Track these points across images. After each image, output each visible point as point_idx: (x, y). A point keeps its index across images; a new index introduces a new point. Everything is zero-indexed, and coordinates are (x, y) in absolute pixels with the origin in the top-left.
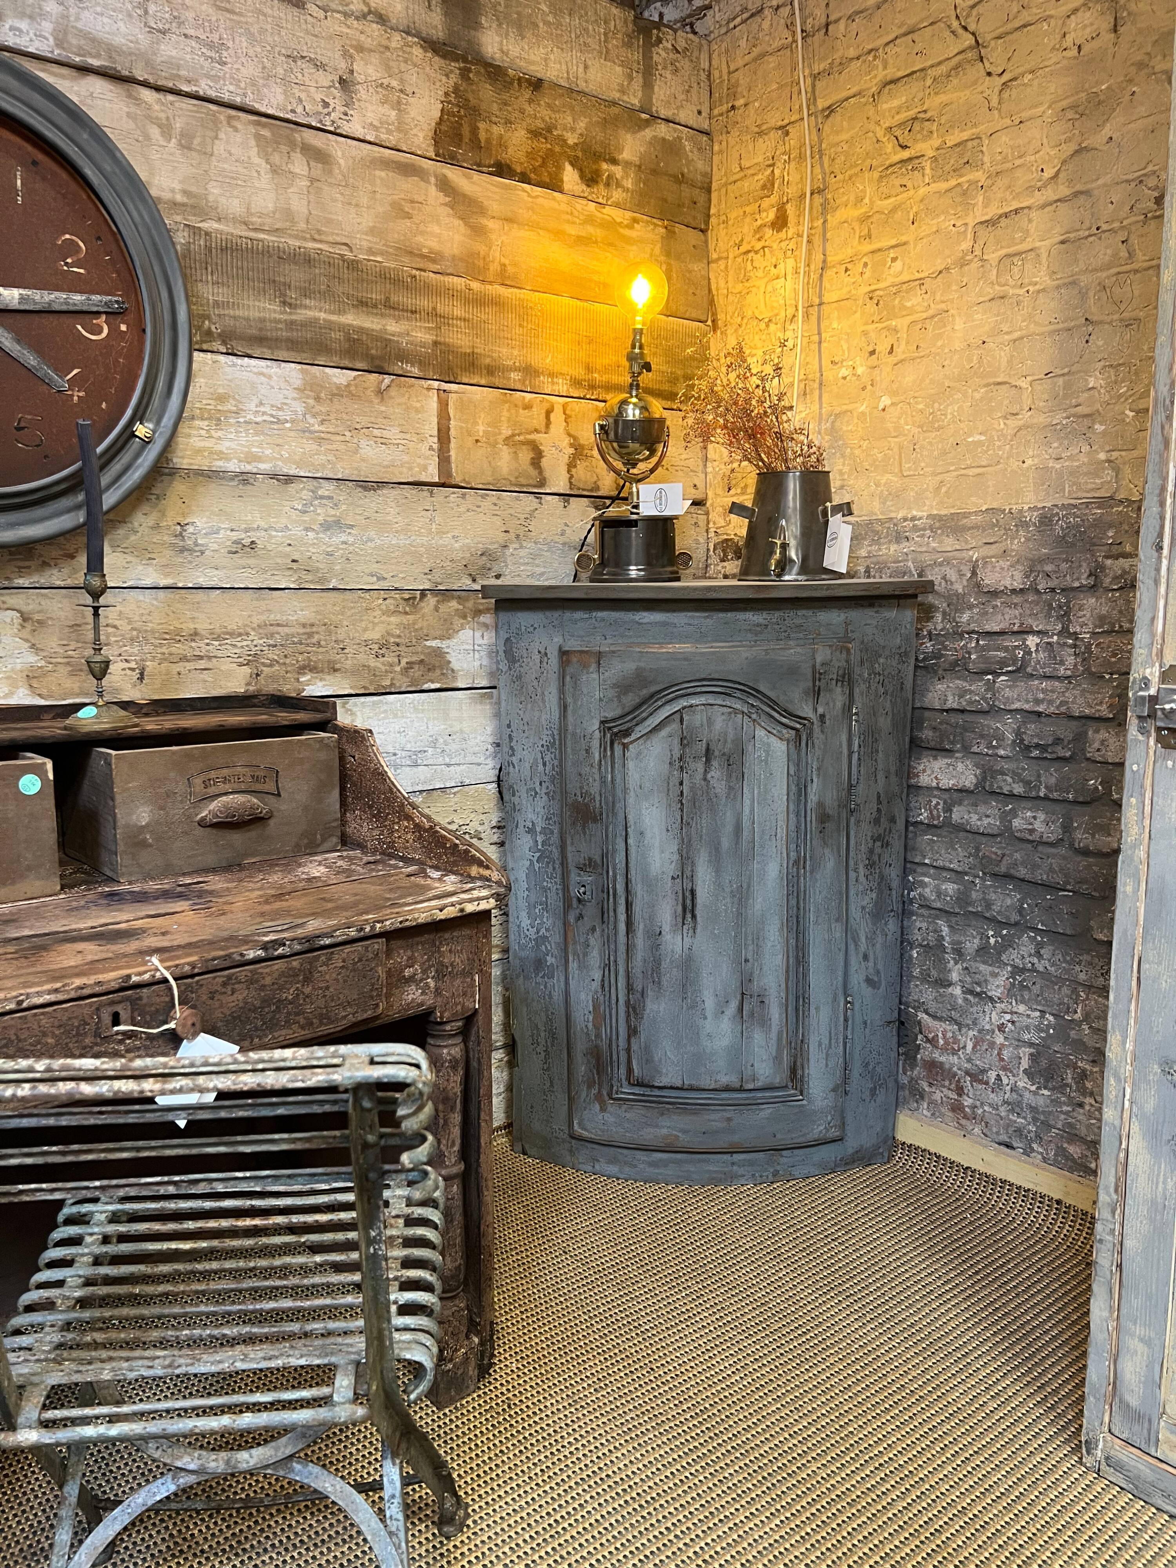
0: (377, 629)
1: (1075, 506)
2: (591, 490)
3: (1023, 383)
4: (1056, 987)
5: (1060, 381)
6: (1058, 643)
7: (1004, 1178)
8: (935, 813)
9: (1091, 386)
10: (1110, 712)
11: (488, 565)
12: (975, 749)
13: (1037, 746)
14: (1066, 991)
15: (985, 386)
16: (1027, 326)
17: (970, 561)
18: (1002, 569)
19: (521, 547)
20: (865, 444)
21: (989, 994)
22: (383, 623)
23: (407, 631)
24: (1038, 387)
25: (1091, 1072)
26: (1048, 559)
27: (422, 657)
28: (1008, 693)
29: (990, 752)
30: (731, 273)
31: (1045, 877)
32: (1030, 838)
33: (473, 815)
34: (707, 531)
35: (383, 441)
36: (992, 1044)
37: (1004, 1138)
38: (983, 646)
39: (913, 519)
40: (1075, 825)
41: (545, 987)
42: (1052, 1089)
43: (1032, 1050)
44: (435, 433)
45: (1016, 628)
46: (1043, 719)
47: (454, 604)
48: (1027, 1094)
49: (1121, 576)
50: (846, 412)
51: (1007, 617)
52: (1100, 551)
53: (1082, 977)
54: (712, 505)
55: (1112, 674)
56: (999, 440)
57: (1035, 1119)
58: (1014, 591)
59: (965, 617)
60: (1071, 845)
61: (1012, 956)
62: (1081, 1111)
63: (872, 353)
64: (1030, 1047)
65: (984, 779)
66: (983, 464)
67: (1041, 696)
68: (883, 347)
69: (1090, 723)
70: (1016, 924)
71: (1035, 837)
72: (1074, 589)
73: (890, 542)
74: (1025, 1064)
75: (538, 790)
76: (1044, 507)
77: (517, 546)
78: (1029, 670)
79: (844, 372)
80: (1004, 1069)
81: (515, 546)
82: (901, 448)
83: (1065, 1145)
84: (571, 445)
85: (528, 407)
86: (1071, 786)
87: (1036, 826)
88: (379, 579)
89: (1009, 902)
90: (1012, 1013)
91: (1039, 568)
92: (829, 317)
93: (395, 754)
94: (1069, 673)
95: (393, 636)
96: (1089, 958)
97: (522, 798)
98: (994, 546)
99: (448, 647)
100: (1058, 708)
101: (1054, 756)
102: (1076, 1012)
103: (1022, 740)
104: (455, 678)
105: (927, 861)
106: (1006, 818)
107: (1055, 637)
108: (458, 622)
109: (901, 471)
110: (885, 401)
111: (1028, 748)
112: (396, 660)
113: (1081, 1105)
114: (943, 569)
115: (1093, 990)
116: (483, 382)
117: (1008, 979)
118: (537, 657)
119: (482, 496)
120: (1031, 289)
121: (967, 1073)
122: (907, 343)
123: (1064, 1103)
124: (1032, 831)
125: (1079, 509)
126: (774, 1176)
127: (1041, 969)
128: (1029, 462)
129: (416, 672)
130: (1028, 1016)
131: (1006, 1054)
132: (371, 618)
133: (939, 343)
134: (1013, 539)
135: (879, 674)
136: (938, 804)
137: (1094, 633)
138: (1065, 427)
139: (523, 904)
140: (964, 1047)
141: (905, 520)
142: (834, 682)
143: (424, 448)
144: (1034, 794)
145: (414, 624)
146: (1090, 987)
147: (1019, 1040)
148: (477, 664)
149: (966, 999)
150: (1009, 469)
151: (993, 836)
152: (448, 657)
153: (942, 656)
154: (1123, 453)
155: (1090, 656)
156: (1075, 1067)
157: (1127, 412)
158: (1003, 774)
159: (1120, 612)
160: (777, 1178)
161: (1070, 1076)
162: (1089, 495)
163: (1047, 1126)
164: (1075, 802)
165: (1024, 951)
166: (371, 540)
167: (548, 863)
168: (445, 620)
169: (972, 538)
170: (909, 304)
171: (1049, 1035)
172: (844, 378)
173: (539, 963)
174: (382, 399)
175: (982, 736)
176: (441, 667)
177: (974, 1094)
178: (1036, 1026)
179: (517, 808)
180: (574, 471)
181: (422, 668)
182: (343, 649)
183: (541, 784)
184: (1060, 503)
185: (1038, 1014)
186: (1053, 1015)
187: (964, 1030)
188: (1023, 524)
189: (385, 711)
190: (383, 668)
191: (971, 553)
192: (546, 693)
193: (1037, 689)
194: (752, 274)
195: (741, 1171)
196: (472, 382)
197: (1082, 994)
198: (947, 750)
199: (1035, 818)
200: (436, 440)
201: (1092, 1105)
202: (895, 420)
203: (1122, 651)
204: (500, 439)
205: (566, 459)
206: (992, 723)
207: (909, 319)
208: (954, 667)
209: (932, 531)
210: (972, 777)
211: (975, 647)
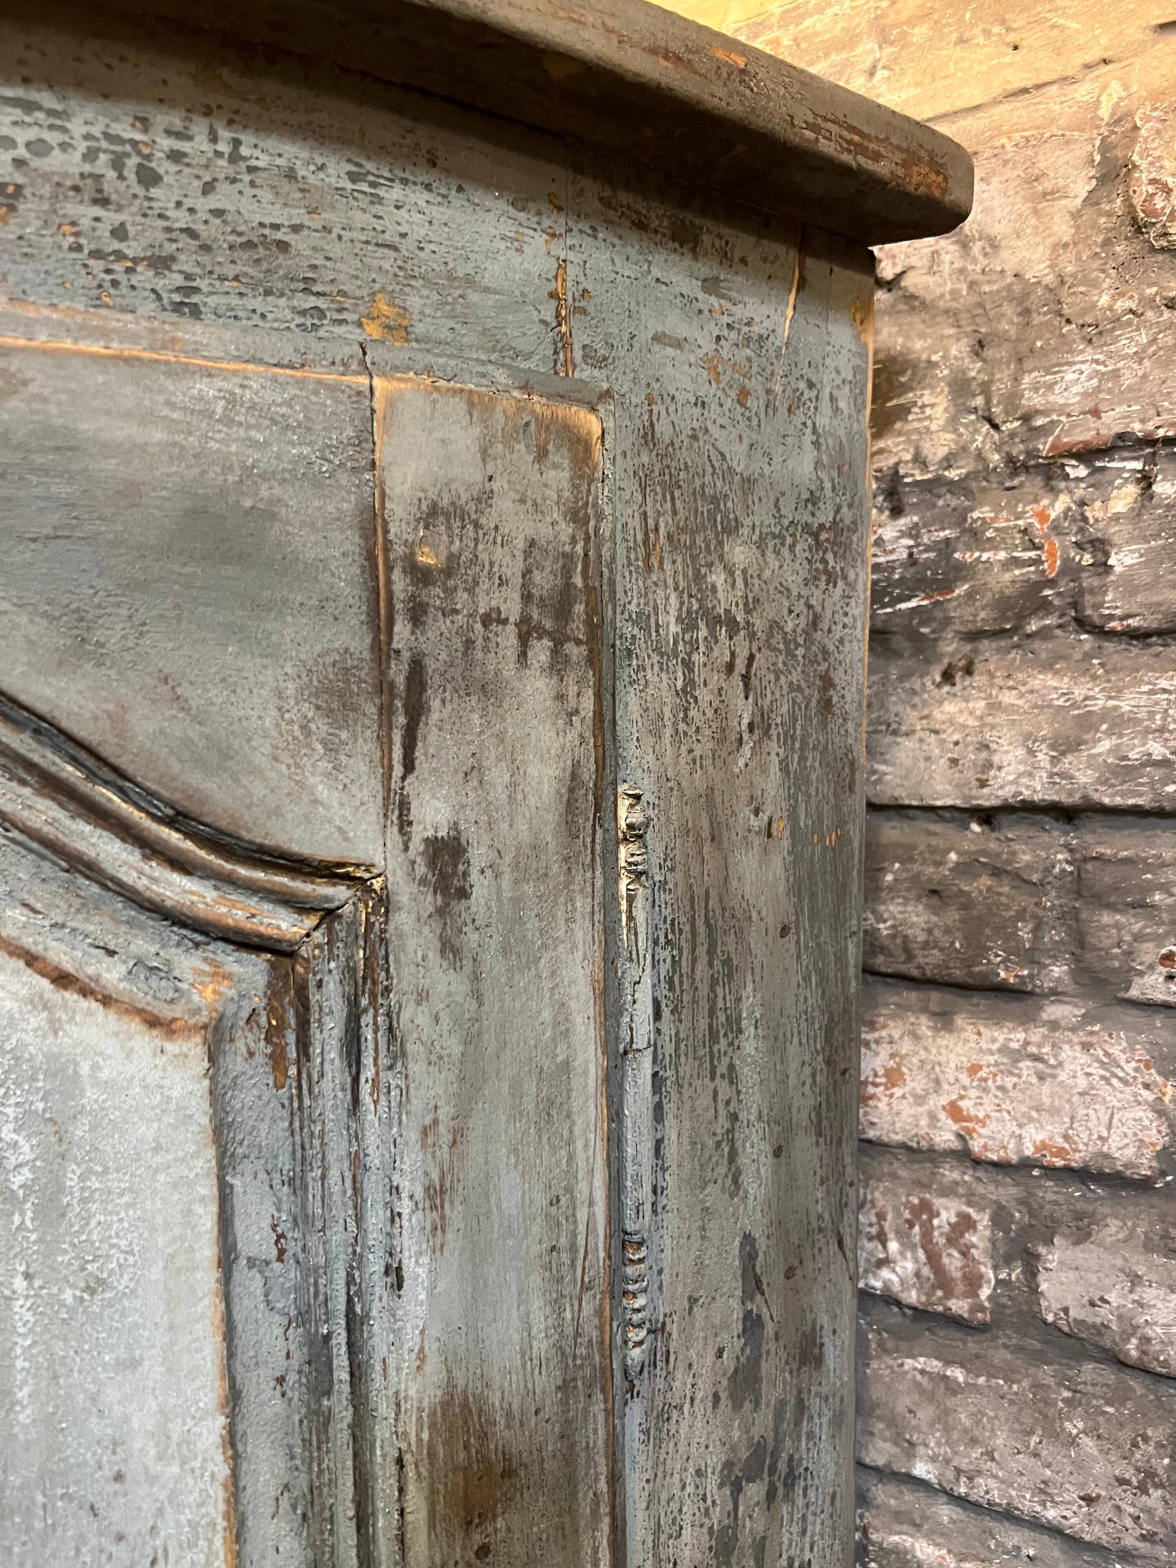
8: (953, 1262)
12: (1152, 984)
105: (921, 1469)
135: (733, 627)
136: (965, 1223)
142: (509, 638)
153: (960, 572)
191: (1083, 92)
198: (1002, 990)
208: (1022, 618)
209: (884, 40)
210: (1146, 1115)
211: (1136, 514)
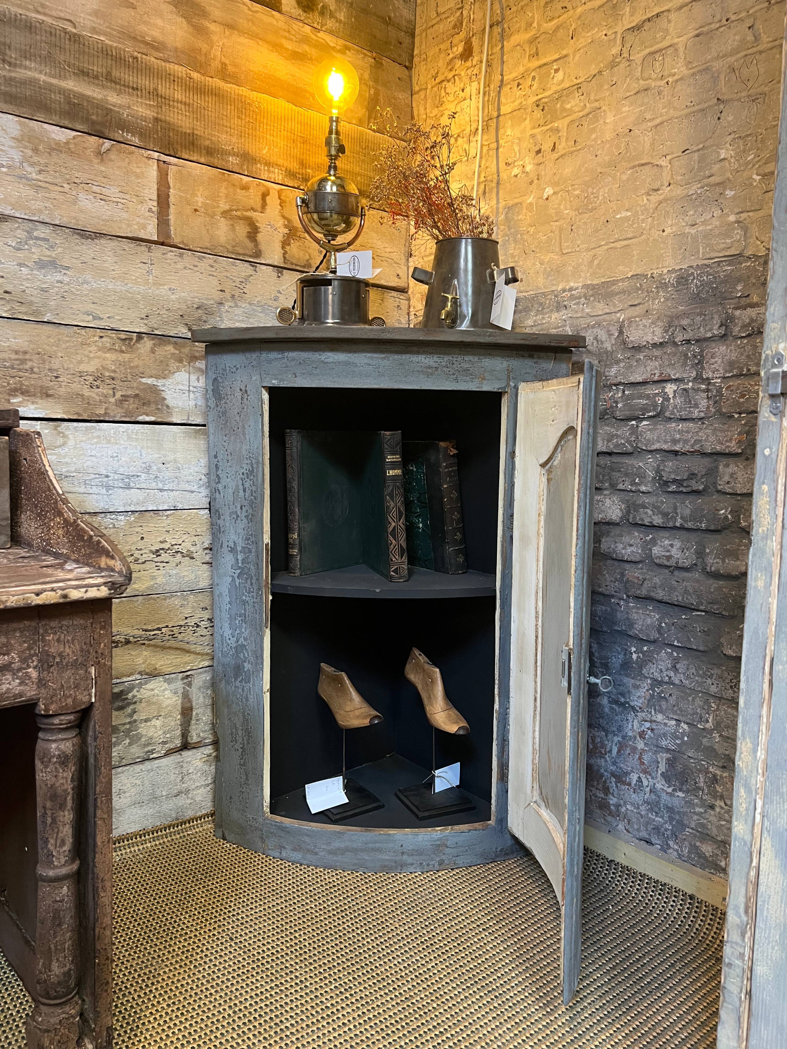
0: (92, 363)
1: (708, 266)
2: (304, 267)
3: (663, 162)
4: (690, 699)
5: (696, 155)
6: (693, 389)
7: (643, 872)
9: (722, 157)
10: (739, 447)
11: (204, 318)
12: (621, 486)
13: (675, 481)
14: (699, 702)
15: (630, 168)
16: (666, 112)
17: (618, 321)
18: (645, 326)
19: (236, 306)
20: (532, 230)
21: (632, 704)
22: (99, 358)
23: (122, 368)
24: (676, 163)
25: (721, 776)
26: (685, 315)
27: (137, 392)
28: (649, 435)
29: (633, 489)
30: (429, 101)
31: (680, 598)
32: (668, 564)
33: (186, 536)
34: (408, 314)
35: (102, 197)
36: (634, 749)
37: (644, 834)
38: (628, 396)
39: (571, 289)
40: (708, 551)
41: (243, 690)
42: (687, 791)
43: (669, 756)
44: (155, 197)
45: (656, 378)
46: (679, 457)
47: (170, 349)
48: (664, 796)
49: (749, 324)
50: (517, 204)
51: (649, 369)
52: (730, 304)
53: (713, 689)
54: (412, 293)
55: (740, 414)
56: (643, 214)
57: (671, 819)
58: (655, 345)
59: (614, 370)
60: (704, 569)
61: (652, 670)
62: (712, 813)
63: (539, 152)
64: (667, 752)
65: (628, 512)
66: (629, 236)
67: (678, 436)
68: (547, 147)
69: (720, 458)
70: (654, 642)
71: (672, 562)
72: (706, 339)
73: (552, 311)
74: (662, 767)
75: (239, 513)
76: (681, 269)
77: (232, 304)
78: (667, 414)
79: (516, 171)
80: (645, 772)
81: (230, 304)
82: (561, 229)
83: (698, 844)
84: (286, 226)
85: (245, 188)
86: (704, 516)
87: (672, 553)
88: (95, 318)
89: (649, 621)
90: (651, 721)
91: (676, 323)
92: (504, 127)
93: (107, 476)
94: (702, 415)
95: (108, 370)
96: (719, 672)
97: (226, 521)
98: (638, 308)
99: (164, 386)
100: (692, 446)
101: (689, 489)
102: (708, 721)
103: (661, 477)
104: (170, 414)
106: (647, 546)
107: (691, 384)
108: (173, 365)
109: (561, 250)
110: (549, 191)
111: (666, 483)
112: (111, 392)
113: (712, 807)
114: (595, 331)
115: (723, 701)
116: (202, 160)
117: (648, 690)
118: (238, 394)
119: (199, 258)
120: (670, 79)
121: (613, 774)
122: (567, 139)
123: (697, 805)
124: (669, 558)
125: (711, 268)
126: (440, 865)
127: (677, 682)
128: (668, 230)
129: (131, 405)
130: (665, 724)
131: (646, 758)
132: (86, 353)
133: (593, 136)
134: (654, 299)
137: (724, 378)
138: (699, 196)
139: (225, 616)
140: (610, 751)
141: (564, 291)
143: (143, 209)
144: (671, 524)
145: (130, 362)
146: (720, 698)
147: (657, 746)
148: (192, 403)
149: (612, 708)
150: (651, 239)
151: (635, 562)
152: (164, 395)
154: (751, 214)
155: (721, 399)
156: (707, 772)
157: (755, 177)
158: (645, 507)
159: (748, 356)
160: (441, 868)
161: (702, 780)
162: (721, 255)
163: (682, 825)
164: (708, 531)
165: (662, 666)
166: (88, 283)
167: (247, 579)
168: (161, 362)
169: (620, 301)
170: (568, 106)
171: (683, 742)
172: (516, 176)
173: (238, 669)
174: (102, 160)
175: (627, 475)
176: (156, 403)
177: (619, 794)
178: (672, 733)
179: (222, 530)
180: (288, 248)
181: (137, 401)
182: (57, 377)
183: (241, 508)
184: (695, 265)
185: (674, 722)
186: (687, 723)
187: (610, 736)
188: (663, 286)
189: (98, 437)
190: (98, 398)
191: (618, 315)
192: (246, 426)
193: (675, 431)
194: (445, 99)
195: (410, 860)
196: (191, 158)
197: (713, 705)
199: (672, 545)
200: (155, 204)
201: (722, 808)
202: (556, 206)
203: (749, 392)
204: (218, 211)
205: (280, 237)
206: (635, 463)
207: (568, 119)
208: (604, 416)
209: (586, 299)
210: (618, 510)
211: (622, 397)
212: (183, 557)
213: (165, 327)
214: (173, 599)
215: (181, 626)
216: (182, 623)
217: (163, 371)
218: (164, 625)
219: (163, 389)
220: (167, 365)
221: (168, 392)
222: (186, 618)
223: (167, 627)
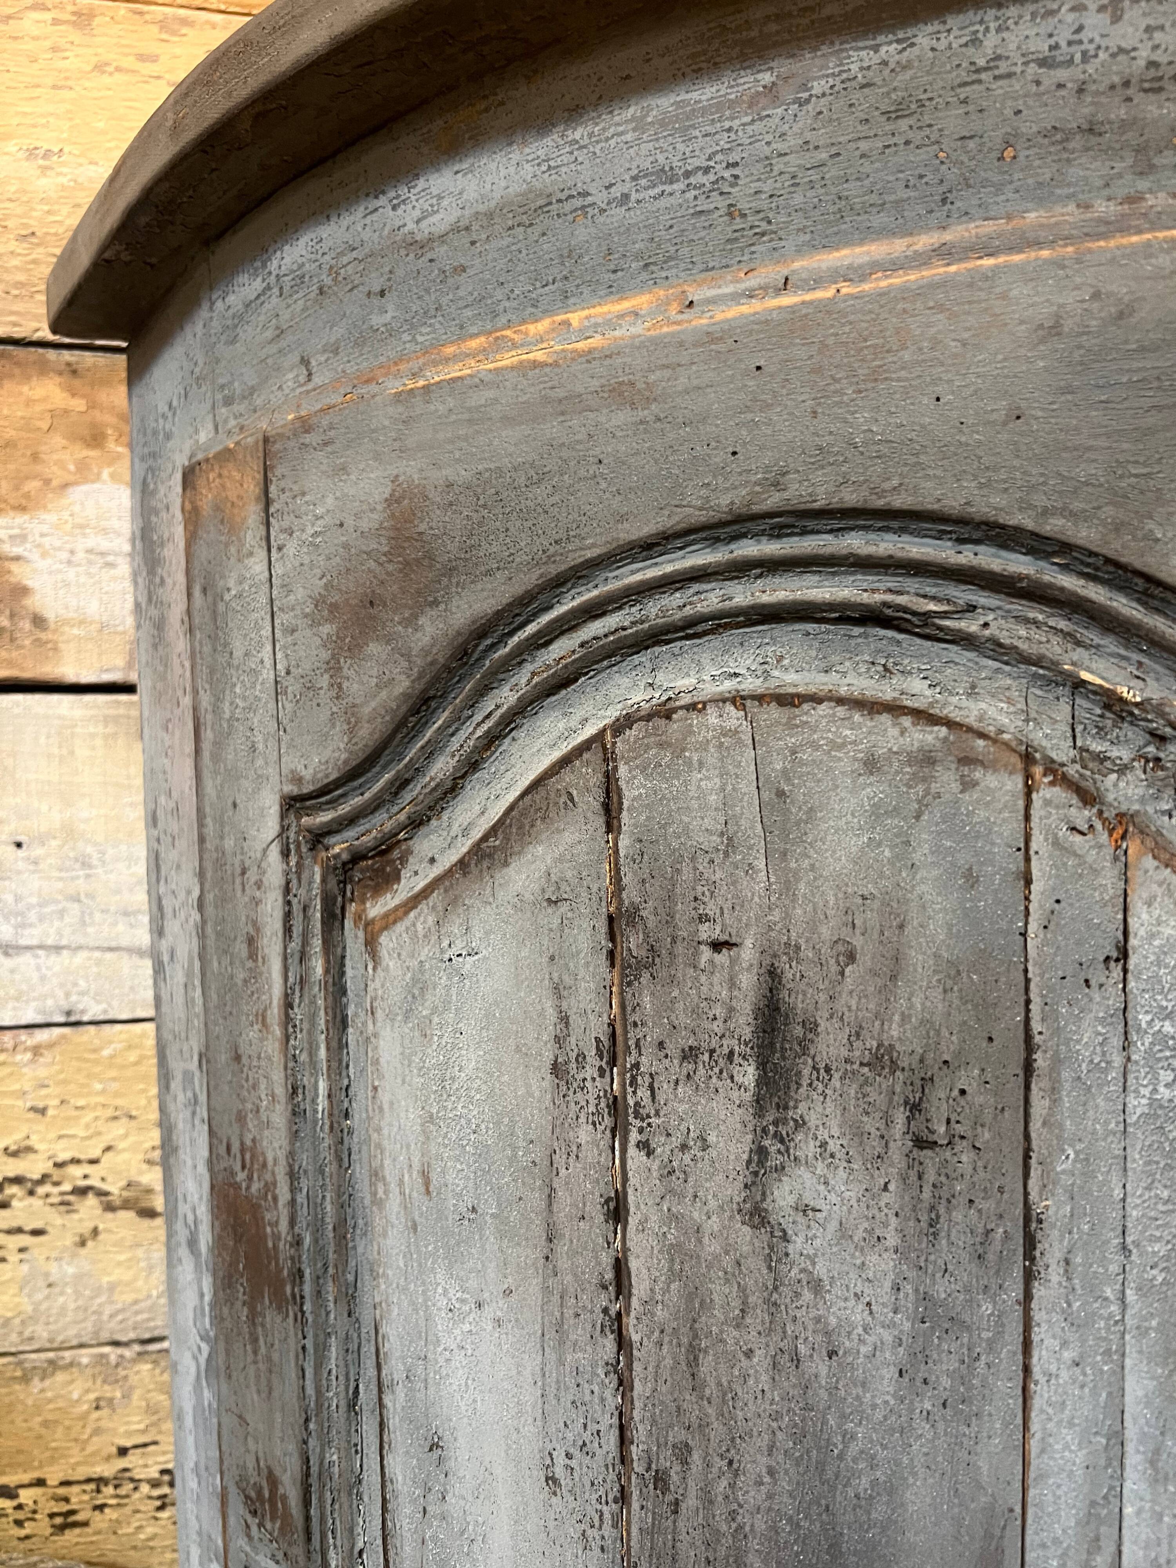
33: (118, 1129)
47: (47, 392)
99: (22, 538)
104: (48, 648)
108: (63, 456)
119: (163, 24)
152: (20, 573)
212: (110, 1208)
213: (19, 307)
214: (60, 1377)
215: (100, 1482)
216: (107, 1470)
217: (18, 482)
218: (26, 1478)
219: (17, 550)
220: (35, 457)
221: (42, 564)
222: (123, 1452)
223: (40, 1483)
